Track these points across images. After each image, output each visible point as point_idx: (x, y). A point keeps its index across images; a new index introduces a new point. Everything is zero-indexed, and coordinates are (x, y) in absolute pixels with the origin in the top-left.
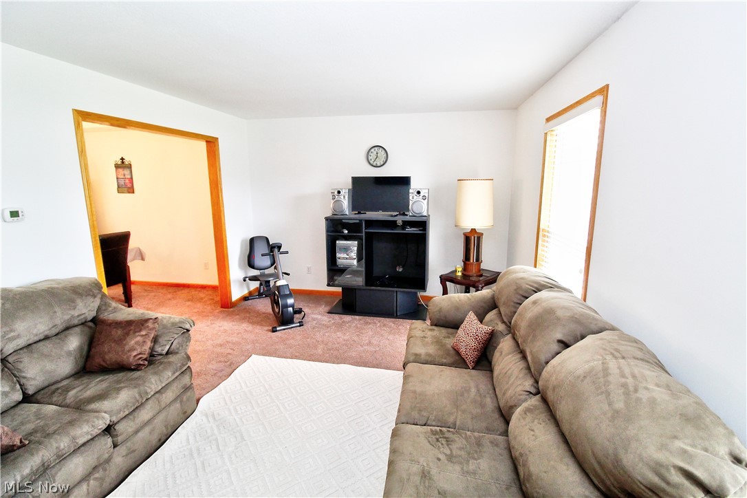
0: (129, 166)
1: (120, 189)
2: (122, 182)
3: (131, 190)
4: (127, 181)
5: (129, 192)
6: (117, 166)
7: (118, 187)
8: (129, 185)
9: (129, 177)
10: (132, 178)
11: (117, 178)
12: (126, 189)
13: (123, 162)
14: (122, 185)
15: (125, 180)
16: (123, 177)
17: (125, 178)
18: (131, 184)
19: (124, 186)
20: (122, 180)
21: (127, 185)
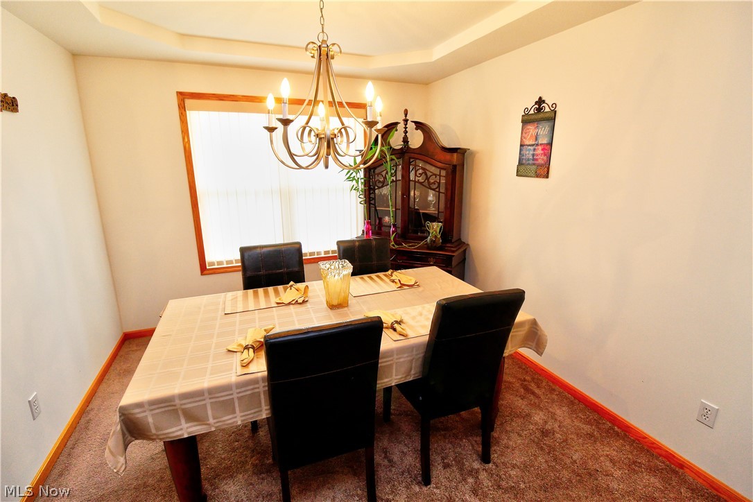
0: (552, 118)
1: (522, 168)
2: (529, 153)
3: (543, 171)
4: (539, 151)
5: (538, 176)
6: (527, 120)
7: (520, 163)
8: (541, 160)
9: (545, 141)
10: (551, 144)
11: (521, 145)
12: (534, 168)
13: (539, 110)
14: (528, 160)
15: (536, 148)
16: (534, 143)
17: (537, 145)
18: (545, 158)
19: (531, 162)
20: (529, 147)
21: (537, 160)
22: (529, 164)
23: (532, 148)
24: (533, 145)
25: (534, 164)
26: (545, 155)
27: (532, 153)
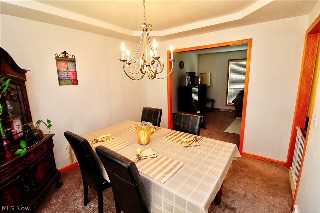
0: (74, 61)
1: (61, 81)
2: (64, 75)
3: (76, 82)
4: (71, 74)
6: (58, 59)
7: (60, 79)
8: (72, 77)
9: (72, 70)
10: (76, 71)
11: (58, 71)
13: (65, 56)
14: (65, 77)
15: (68, 72)
16: (66, 70)
17: (69, 71)
18: (75, 77)
19: (67, 78)
20: (64, 72)
21: (70, 77)
22: (66, 80)
23: (66, 72)
24: (66, 71)
25: (69, 79)
26: (74, 75)
27: (66, 74)
